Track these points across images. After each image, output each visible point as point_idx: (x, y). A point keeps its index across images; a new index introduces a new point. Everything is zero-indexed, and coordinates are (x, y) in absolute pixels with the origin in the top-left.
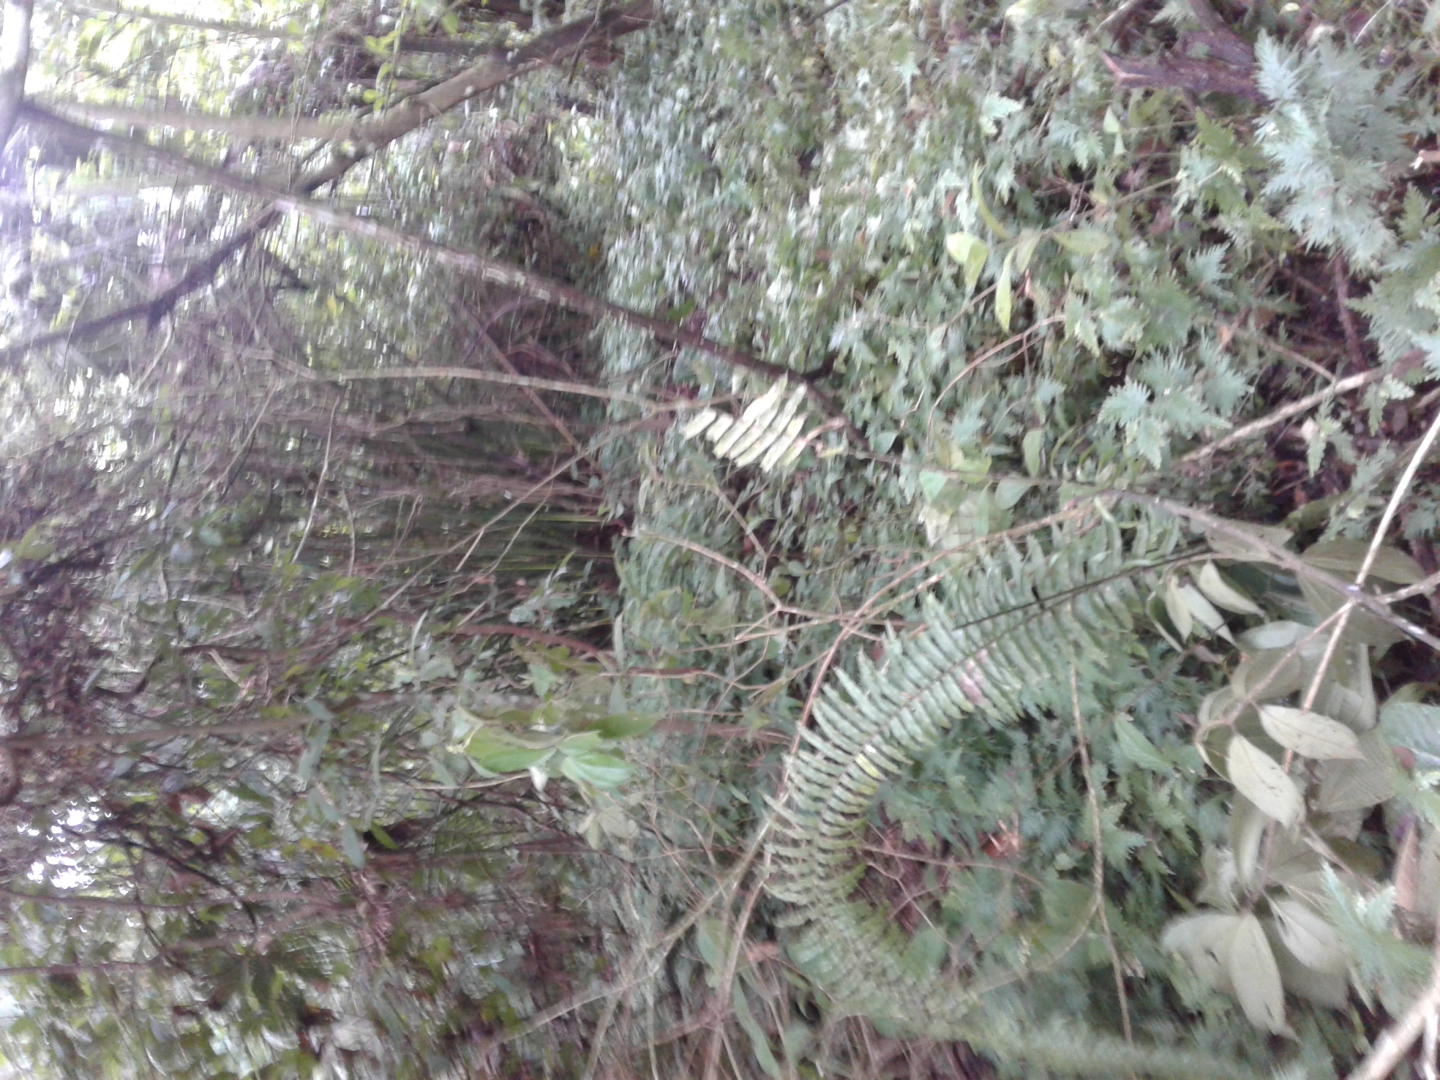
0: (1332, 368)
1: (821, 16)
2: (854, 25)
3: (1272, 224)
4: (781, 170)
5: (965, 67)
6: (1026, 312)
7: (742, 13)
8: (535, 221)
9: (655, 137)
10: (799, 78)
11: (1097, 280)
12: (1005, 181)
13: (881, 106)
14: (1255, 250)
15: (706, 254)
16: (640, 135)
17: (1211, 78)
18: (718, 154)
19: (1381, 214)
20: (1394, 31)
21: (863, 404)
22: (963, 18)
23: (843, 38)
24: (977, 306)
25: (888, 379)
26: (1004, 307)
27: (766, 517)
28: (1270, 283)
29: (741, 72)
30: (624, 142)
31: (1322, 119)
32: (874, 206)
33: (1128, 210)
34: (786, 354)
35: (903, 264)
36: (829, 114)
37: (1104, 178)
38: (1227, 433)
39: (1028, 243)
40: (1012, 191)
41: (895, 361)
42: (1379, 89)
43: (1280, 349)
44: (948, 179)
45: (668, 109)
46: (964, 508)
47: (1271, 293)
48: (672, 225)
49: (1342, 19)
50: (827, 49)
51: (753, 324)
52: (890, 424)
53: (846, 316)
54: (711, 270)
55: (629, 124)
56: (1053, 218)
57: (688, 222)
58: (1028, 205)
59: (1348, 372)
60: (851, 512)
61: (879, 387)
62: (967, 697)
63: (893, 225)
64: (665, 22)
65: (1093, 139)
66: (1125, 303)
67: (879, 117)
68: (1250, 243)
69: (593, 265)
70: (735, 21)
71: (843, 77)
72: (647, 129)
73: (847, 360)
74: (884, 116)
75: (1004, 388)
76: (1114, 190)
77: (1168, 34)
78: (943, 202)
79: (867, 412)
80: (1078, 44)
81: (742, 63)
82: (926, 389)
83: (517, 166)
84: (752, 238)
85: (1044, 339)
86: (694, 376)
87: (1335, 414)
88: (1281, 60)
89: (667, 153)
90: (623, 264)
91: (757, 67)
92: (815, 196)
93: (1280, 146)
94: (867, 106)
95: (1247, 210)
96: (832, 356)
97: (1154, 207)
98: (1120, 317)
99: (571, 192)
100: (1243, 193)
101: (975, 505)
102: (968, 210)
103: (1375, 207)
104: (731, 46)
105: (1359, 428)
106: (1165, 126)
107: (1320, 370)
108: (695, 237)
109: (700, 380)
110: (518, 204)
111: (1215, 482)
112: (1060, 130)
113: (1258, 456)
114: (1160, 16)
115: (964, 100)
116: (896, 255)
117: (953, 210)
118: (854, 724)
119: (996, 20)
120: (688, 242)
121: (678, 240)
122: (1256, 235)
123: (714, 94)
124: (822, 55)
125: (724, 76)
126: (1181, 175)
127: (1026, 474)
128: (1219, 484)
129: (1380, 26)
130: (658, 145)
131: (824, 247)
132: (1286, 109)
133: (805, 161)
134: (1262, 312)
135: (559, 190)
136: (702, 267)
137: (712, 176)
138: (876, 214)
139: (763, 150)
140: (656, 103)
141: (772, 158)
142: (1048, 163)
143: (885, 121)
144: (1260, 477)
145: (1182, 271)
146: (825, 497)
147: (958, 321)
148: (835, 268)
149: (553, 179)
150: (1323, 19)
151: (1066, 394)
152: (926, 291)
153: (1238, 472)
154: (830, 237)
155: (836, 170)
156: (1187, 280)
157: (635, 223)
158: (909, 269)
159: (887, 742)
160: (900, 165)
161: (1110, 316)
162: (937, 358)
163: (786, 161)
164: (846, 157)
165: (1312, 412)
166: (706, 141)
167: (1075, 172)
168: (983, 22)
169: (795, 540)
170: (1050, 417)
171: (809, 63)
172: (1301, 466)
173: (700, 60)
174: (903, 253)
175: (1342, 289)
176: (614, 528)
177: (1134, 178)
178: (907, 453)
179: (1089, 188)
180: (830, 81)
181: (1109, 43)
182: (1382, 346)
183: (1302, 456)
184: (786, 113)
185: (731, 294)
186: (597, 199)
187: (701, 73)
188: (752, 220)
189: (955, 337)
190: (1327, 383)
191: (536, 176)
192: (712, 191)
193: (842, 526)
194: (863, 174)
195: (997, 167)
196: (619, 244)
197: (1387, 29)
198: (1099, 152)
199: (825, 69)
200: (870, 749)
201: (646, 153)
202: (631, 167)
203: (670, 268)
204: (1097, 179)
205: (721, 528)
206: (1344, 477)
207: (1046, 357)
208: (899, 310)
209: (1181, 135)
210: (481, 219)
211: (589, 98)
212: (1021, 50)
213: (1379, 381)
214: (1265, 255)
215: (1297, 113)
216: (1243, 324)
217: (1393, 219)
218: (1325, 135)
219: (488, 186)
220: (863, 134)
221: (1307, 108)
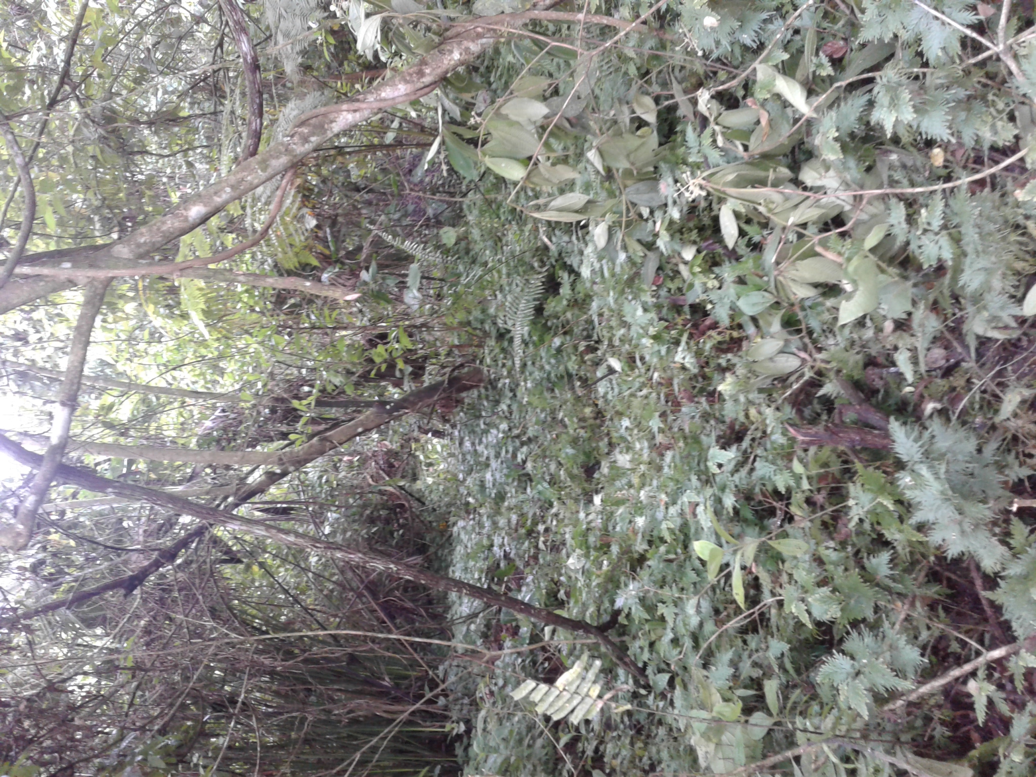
0: (981, 642)
1: (595, 383)
2: (616, 390)
3: (920, 537)
4: (572, 477)
5: (693, 417)
6: (754, 585)
7: (542, 379)
8: (402, 506)
9: (486, 452)
10: (582, 420)
11: (804, 574)
12: (729, 501)
13: (639, 439)
14: (912, 553)
15: (523, 531)
16: (475, 450)
17: (862, 439)
18: (529, 466)
19: (995, 535)
20: (981, 408)
21: (641, 648)
22: (689, 388)
23: (610, 397)
24: (719, 581)
25: (659, 631)
26: (738, 593)
27: (574, 733)
28: (927, 576)
29: (543, 415)
30: (464, 455)
31: (943, 475)
32: (639, 508)
33: (818, 522)
34: (583, 612)
35: (663, 549)
36: (603, 445)
37: (798, 498)
38: (913, 691)
39: (750, 545)
40: (734, 508)
41: (662, 619)
42: (979, 451)
43: (941, 626)
44: (687, 498)
45: (494, 436)
46: (725, 738)
47: (928, 583)
48: (498, 512)
49: (946, 398)
50: (600, 402)
51: (557, 583)
52: (663, 666)
53: (626, 585)
54: (526, 544)
55: (467, 444)
56: (766, 522)
57: (510, 509)
58: (748, 513)
59: (993, 646)
60: (639, 731)
61: (653, 637)
63: (654, 523)
64: (491, 384)
65: (786, 474)
66: (825, 591)
67: (638, 446)
68: (908, 550)
69: (442, 535)
70: (538, 384)
71: (611, 419)
72: (480, 448)
73: (628, 615)
74: (641, 446)
75: (745, 642)
76: (805, 506)
77: (828, 403)
78: (687, 510)
79: (646, 656)
80: (769, 412)
81: (543, 410)
82: (688, 643)
83: (390, 469)
84: (555, 523)
85: (769, 607)
86: (516, 620)
87: (989, 677)
88: (908, 437)
89: (494, 464)
90: (464, 537)
91: (553, 412)
92: (597, 499)
93: (917, 492)
94: (629, 438)
95: (902, 528)
96: (617, 613)
97: (835, 517)
98: (823, 600)
99: (428, 486)
100: (896, 515)
101: (734, 736)
102: (705, 518)
103: (991, 531)
104: (535, 401)
105: (1009, 686)
106: (836, 467)
107: (973, 643)
108: (514, 518)
109: (520, 624)
110: (391, 494)
111: (911, 727)
112: (763, 469)
113: (939, 707)
114: (821, 392)
115: (693, 440)
116: (658, 541)
117: (695, 515)
119: (711, 388)
120: (509, 521)
121: (502, 522)
122: (910, 543)
123: (525, 428)
124: (597, 405)
125: (531, 418)
126: (851, 502)
127: (770, 714)
128: (914, 728)
129: (971, 403)
130: (488, 458)
131: (606, 532)
132: (916, 467)
133: (590, 470)
134: (923, 598)
135: (419, 485)
136: (519, 540)
137: (525, 479)
138: (641, 515)
139: (560, 464)
140: (486, 432)
141: (566, 470)
142: (757, 490)
143: (641, 449)
144: (943, 723)
145: (863, 568)
146: (618, 720)
147: (706, 593)
148: (615, 549)
149: (415, 478)
150: (932, 398)
151: (791, 650)
152: (681, 566)
153: (928, 719)
154: (610, 528)
155: (612, 479)
156: (868, 578)
157: (471, 507)
158: (668, 552)
160: (655, 483)
161: (815, 600)
162: (694, 621)
163: (575, 471)
164: (617, 472)
165: (973, 674)
166: (520, 457)
167: (776, 493)
168: (702, 390)
169: (596, 750)
170: (782, 667)
171: (588, 411)
172: (972, 715)
173: (515, 407)
174: (662, 540)
175: (978, 583)
177: (820, 498)
178: (678, 691)
179: (787, 505)
180: (603, 422)
181: (789, 412)
182: (1015, 625)
183: (971, 707)
184: (575, 442)
185: (541, 561)
186: (446, 492)
187: (516, 415)
188: (554, 510)
189: (706, 605)
190: (978, 654)
191: (403, 477)
192: (525, 489)
193: (632, 744)
194: (631, 486)
195: (723, 489)
196: (461, 523)
197: (977, 406)
198: (792, 483)
201: (478, 463)
202: (469, 472)
203: (497, 540)
204: (792, 500)
205: (539, 742)
206: (1006, 724)
207: (774, 620)
208: (663, 584)
209: (848, 473)
210: (364, 506)
211: (440, 427)
212: (731, 411)
213: (1016, 653)
214: (918, 556)
215: (924, 471)
216: (912, 604)
217: (1005, 539)
218: (947, 486)
219: (370, 485)
220: (628, 457)
221: (931, 467)
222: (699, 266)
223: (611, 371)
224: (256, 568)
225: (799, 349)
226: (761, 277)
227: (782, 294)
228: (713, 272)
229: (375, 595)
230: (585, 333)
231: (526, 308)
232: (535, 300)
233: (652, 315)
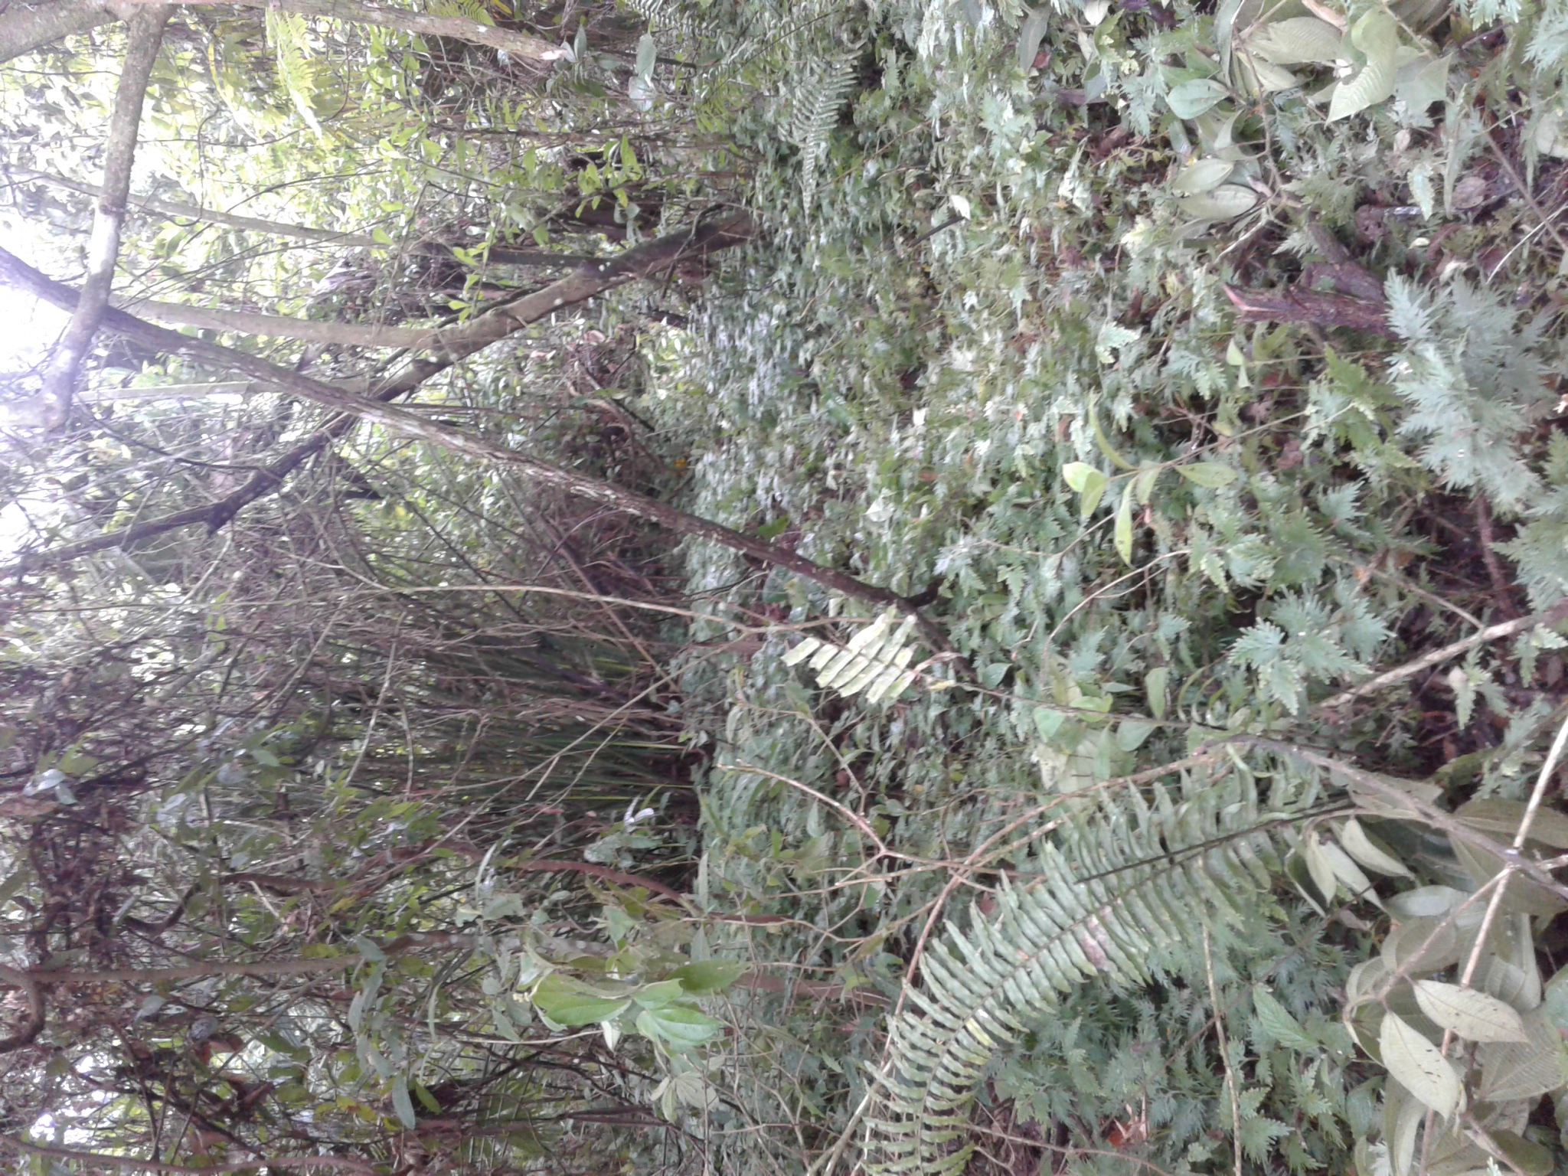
0: (1478, 613)
1: (927, 237)
2: (960, 247)
3: (1409, 462)
4: (882, 388)
5: (1078, 291)
6: (1147, 542)
7: (844, 231)
8: (619, 431)
9: (750, 349)
10: (902, 297)
11: (1224, 514)
12: (1123, 409)
13: (988, 327)
14: (1391, 488)
15: (801, 470)
16: (734, 347)
17: (1339, 313)
18: (816, 370)
19: (1524, 456)
20: (1529, 270)
21: (970, 631)
22: (1075, 244)
23: (949, 259)
24: (1092, 534)
25: (997, 608)
26: (1124, 538)
27: (863, 750)
28: (1408, 524)
29: (842, 290)
30: (716, 354)
31: (1457, 359)
32: (982, 428)
33: (1254, 443)
34: (888, 576)
35: (1013, 489)
36: (933, 335)
37: (1228, 408)
38: (1368, 679)
39: (1149, 473)
40: (1130, 419)
41: (1005, 589)
42: (1517, 329)
43: (1421, 592)
44: (1062, 405)
45: (764, 323)
46: (1081, 749)
47: (1409, 533)
48: (765, 442)
49: (1476, 254)
50: (933, 270)
51: (850, 544)
52: (1000, 655)
53: (954, 542)
54: (806, 488)
55: (722, 336)
56: (1173, 448)
57: (783, 437)
58: (1147, 434)
59: (1496, 619)
60: (956, 749)
61: (988, 615)
62: (1089, 959)
63: (1004, 448)
64: (763, 238)
65: (1215, 370)
66: (1254, 538)
67: (986, 338)
68: (1386, 481)
69: (679, 477)
70: (837, 239)
71: (949, 298)
72: (742, 343)
73: (953, 586)
74: (993, 339)
75: (1124, 622)
76: (1238, 422)
77: (1291, 266)
78: (1056, 427)
79: (975, 642)
80: (1198, 274)
81: (843, 281)
82: (1039, 620)
83: (602, 375)
84: (850, 457)
85: (1165, 572)
86: (786, 597)
87: (1484, 663)
88: (1412, 300)
89: (762, 368)
90: (712, 478)
91: (859, 285)
92: (919, 417)
93: (1415, 386)
94: (974, 326)
95: (1382, 447)
96: (938, 580)
97: (1281, 439)
98: (1249, 553)
99: (660, 403)
100: (1376, 429)
101: (1096, 747)
102: (1082, 438)
103: (1518, 449)
104: (832, 265)
105: (1510, 679)
106: (1292, 359)
107: (1466, 615)
108: (789, 450)
109: (792, 601)
110: (603, 412)
111: (1356, 731)
112: (1180, 360)
113: (1402, 704)
114: (1283, 247)
115: (1075, 325)
116: (1006, 478)
117: (1067, 436)
118: (964, 984)
119: (1110, 246)
120: (782, 456)
121: (771, 455)
122: (1392, 473)
123: (813, 311)
124: (927, 274)
125: (824, 293)
126: (1310, 410)
127: (1149, 714)
128: (1361, 733)
129: (1515, 263)
130: (753, 360)
131: (929, 466)
132: (1419, 347)
133: (908, 379)
134: (1401, 554)
135: (645, 400)
136: (797, 483)
137: (810, 391)
138: (985, 437)
139: (864, 367)
140: (751, 318)
141: (874, 376)
142: (1167, 393)
143: (993, 342)
144: (1406, 728)
145: (1315, 508)
146: (928, 731)
147: (1073, 551)
148: (941, 490)
149: (639, 391)
150: (1454, 255)
151: (1191, 631)
152: (1038, 515)
153: (1382, 722)
154: (936, 458)
155: (941, 390)
156: (1320, 518)
157: (725, 435)
158: (1020, 494)
159: (1002, 1007)
160: (1010, 390)
161: (1238, 552)
162: (1052, 588)
163: (887, 379)
164: (951, 378)
165: (1460, 659)
166: (803, 357)
167: (1196, 401)
168: (1096, 248)
169: (893, 776)
170: (1175, 654)
171: (913, 283)
172: (1449, 717)
173: (799, 277)
174: (1014, 477)
175: (1486, 532)
176: (694, 757)
177: (1260, 410)
178: (1019, 687)
179: (1212, 418)
180: (935, 301)
181: (1228, 273)
182: (1532, 593)
183: (1450, 706)
184: (889, 332)
185: (827, 513)
186: (686, 413)
187: (799, 289)
188: (850, 438)
189: (1071, 566)
190: (1473, 630)
191: (622, 387)
192: (808, 407)
193: (946, 764)
194: (971, 396)
195: (1113, 396)
196: (709, 457)
197: (1523, 267)
198: (1222, 383)
199: (930, 289)
200: (982, 1014)
201: (738, 367)
202: (724, 380)
203: (762, 482)
204: (1220, 410)
205: (812, 761)
206: (1497, 730)
207: (1169, 590)
208: (1009, 537)
209: (1309, 368)
210: (563, 428)
211: (681, 310)
212: (1137, 277)
213: (1530, 629)
214: (1402, 493)
215: (1430, 352)
216: (1382, 564)
217: (1537, 462)
218: (1462, 375)
219: (571, 397)
220: (970, 355)
221: (1441, 348)
222: (1111, 35)
223: (954, 217)
224: (401, 511)
225: (1255, 179)
226: (1209, 55)
227: (1239, 83)
228: (1132, 46)
229: (578, 558)
230: (917, 155)
231: (825, 109)
232: (839, 96)
233: (1029, 119)
